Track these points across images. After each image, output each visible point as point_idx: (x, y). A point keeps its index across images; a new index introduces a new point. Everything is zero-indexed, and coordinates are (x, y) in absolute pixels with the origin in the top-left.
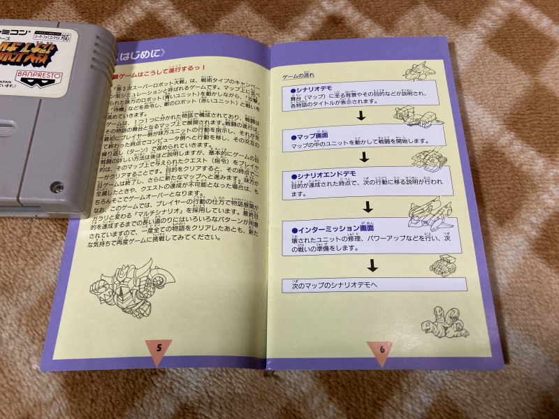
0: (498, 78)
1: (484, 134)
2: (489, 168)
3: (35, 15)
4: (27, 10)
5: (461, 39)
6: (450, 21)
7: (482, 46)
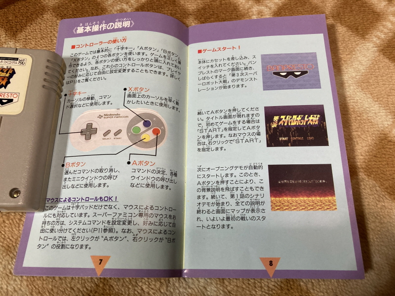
0: (390, 80)
1: (380, 126)
2: (384, 154)
3: (29, 25)
4: (23, 21)
5: (360, 48)
6: (351, 33)
7: (377, 54)
